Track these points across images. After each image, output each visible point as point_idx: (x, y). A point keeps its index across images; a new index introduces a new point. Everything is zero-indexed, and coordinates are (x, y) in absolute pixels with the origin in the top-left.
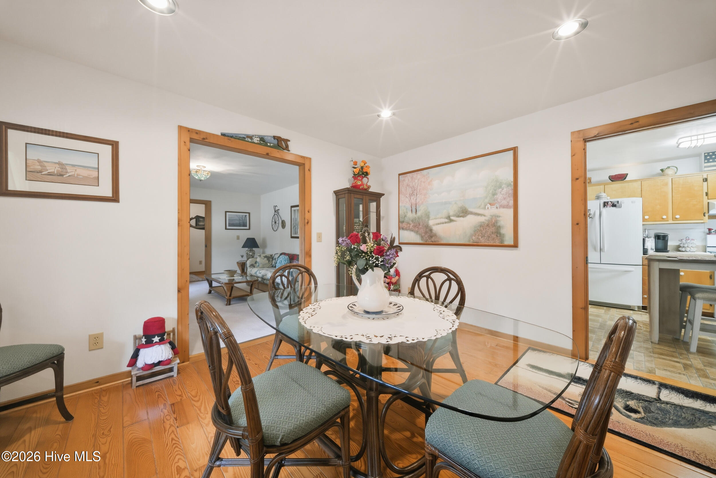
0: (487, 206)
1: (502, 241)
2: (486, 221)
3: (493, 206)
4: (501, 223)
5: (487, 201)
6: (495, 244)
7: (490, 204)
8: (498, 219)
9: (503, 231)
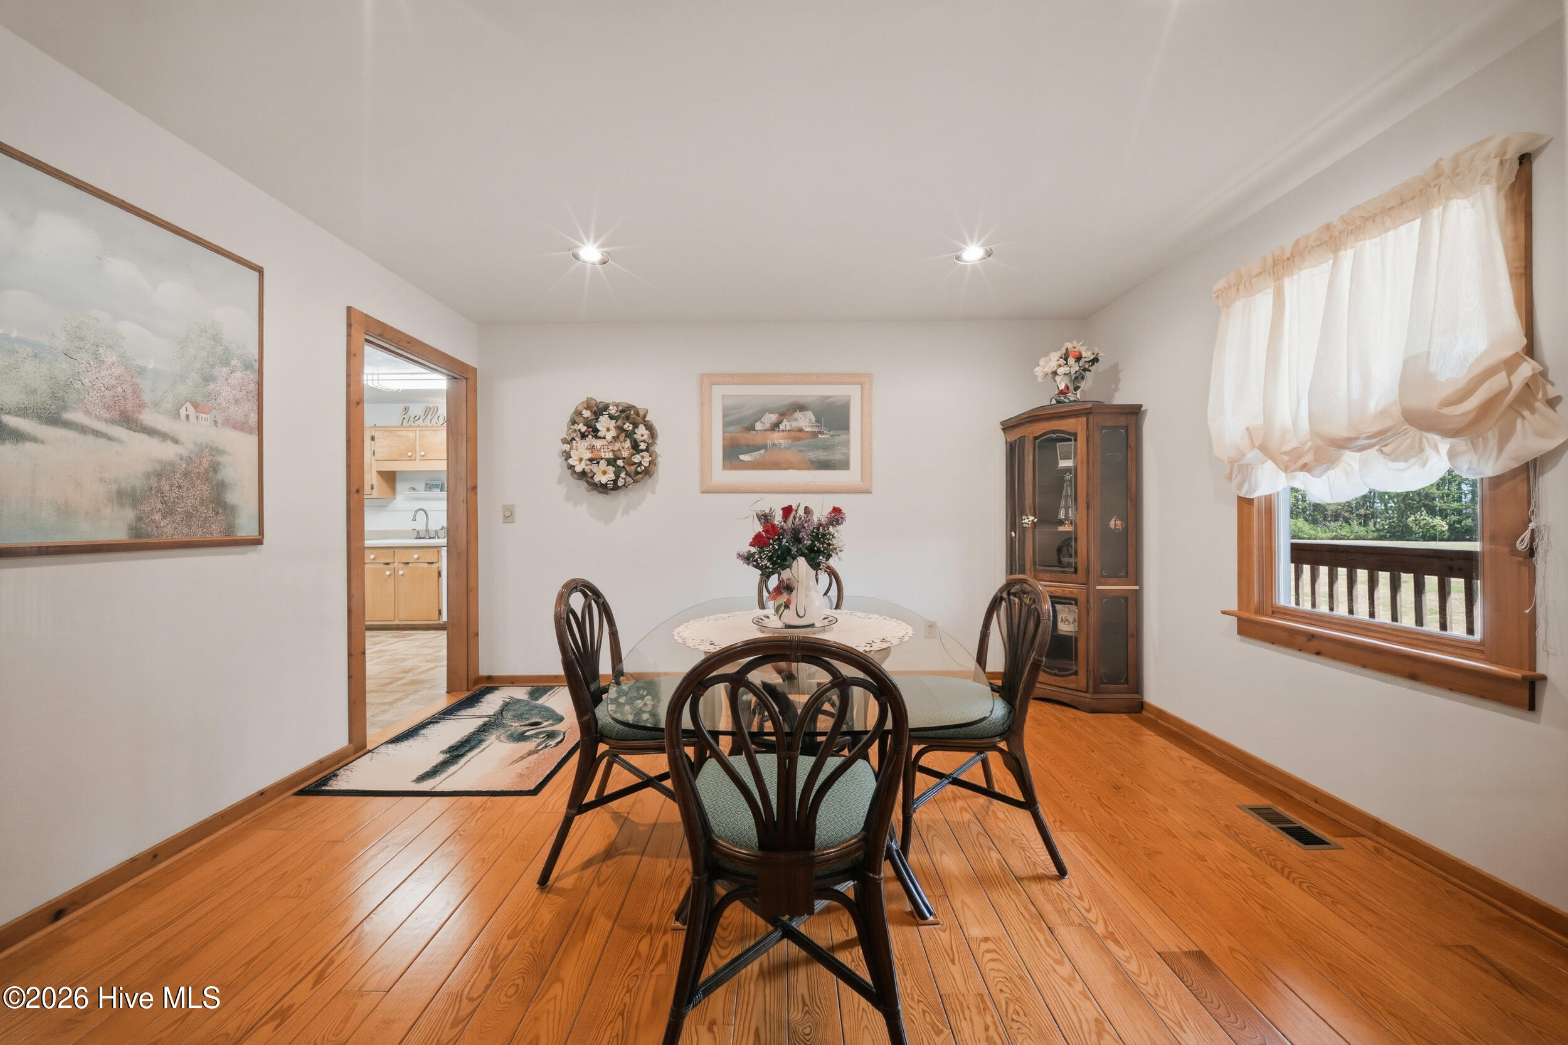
0: (184, 408)
1: (230, 528)
2: (181, 458)
3: (203, 415)
4: (227, 473)
5: (184, 389)
6: (208, 537)
7: (196, 406)
8: (219, 459)
9: (231, 498)
